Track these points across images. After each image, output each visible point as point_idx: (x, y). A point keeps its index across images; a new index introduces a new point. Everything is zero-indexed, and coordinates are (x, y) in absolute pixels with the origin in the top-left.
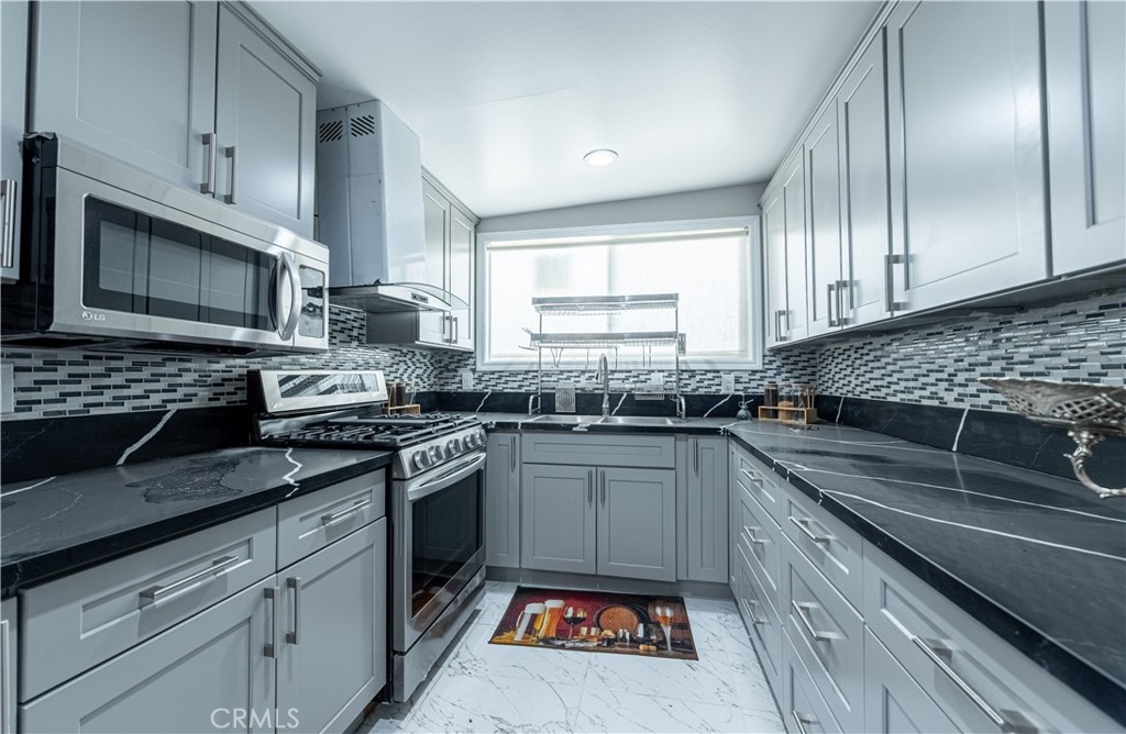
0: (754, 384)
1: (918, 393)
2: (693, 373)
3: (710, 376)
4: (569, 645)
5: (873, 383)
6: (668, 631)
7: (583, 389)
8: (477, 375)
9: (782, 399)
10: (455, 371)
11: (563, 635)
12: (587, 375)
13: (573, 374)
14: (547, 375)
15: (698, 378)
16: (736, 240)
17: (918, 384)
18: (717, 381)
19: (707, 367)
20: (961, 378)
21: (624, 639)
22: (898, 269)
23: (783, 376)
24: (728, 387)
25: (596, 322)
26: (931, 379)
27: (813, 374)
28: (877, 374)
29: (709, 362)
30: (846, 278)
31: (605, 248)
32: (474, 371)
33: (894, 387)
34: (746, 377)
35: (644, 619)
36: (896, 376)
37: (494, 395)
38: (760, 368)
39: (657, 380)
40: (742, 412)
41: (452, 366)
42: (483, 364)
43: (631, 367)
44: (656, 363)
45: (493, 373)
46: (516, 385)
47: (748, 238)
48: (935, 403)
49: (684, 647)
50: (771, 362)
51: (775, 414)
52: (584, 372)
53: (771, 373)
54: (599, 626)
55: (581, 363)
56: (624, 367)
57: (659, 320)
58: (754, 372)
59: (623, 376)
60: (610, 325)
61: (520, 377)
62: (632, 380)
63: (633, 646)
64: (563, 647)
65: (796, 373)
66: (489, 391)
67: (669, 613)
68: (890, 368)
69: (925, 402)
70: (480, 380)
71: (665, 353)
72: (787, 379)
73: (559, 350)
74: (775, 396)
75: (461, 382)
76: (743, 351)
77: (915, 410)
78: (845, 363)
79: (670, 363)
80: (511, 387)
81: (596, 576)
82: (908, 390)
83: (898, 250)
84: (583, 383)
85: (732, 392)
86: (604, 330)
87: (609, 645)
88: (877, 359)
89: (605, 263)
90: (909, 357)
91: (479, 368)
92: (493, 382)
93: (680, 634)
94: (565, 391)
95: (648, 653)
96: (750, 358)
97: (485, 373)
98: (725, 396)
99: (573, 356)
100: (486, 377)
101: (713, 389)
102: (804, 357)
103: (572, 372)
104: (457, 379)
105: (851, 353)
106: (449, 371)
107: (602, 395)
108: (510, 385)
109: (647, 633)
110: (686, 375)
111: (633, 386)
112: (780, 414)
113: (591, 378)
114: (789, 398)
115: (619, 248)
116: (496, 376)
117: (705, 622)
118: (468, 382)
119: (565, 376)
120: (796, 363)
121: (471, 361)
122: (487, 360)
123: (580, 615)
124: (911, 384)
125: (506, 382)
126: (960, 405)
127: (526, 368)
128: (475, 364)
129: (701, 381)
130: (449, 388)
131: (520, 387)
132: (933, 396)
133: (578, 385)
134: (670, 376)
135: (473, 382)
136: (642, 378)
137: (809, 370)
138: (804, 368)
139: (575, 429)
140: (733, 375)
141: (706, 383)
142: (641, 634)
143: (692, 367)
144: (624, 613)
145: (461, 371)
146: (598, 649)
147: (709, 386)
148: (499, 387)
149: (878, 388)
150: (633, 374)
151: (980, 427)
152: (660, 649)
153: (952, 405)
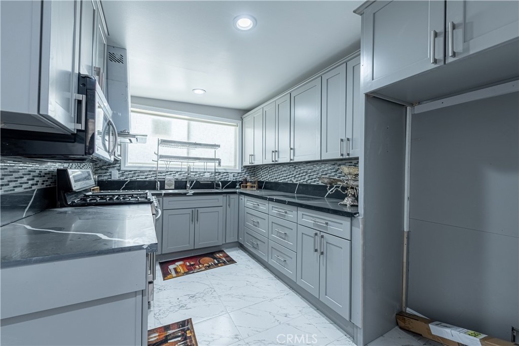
0: (238, 177)
1: (287, 180)
2: (220, 173)
3: (225, 174)
4: (195, 271)
5: (275, 177)
6: (224, 259)
7: (177, 179)
8: (121, 172)
9: (248, 182)
10: (107, 169)
11: (190, 270)
12: (179, 173)
13: (173, 173)
14: (160, 173)
15: (221, 175)
16: (233, 127)
17: (287, 178)
18: (227, 176)
19: (224, 171)
20: (297, 176)
21: (212, 265)
22: (292, 151)
23: (247, 174)
24: (231, 178)
25: (182, 152)
26: (290, 176)
27: (255, 174)
28: (276, 175)
29: (225, 169)
30: (277, 150)
31: (186, 121)
32: (119, 170)
33: (281, 178)
34: (236, 175)
35: (215, 258)
36: (281, 176)
37: (131, 182)
38: (240, 172)
39: (207, 175)
40: (237, 187)
41: (105, 167)
42: (125, 167)
43: (197, 170)
44: (209, 169)
45: (131, 171)
46: (144, 177)
47: (238, 128)
48: (291, 182)
49: (232, 261)
50: (244, 170)
51: (246, 187)
52: (178, 172)
53: (243, 174)
54: (201, 264)
55: (178, 168)
56: (195, 170)
57: (209, 153)
58: (239, 173)
59: (194, 174)
60: (188, 153)
61: (146, 174)
62: (197, 175)
63: (216, 265)
64: (193, 273)
65: (250, 174)
66: (129, 180)
67: (221, 255)
68: (280, 173)
69: (289, 182)
70: (123, 174)
71: (211, 166)
72: (247, 176)
73: (168, 162)
74: (246, 182)
75: (111, 175)
76: (235, 166)
77: (286, 184)
78: (266, 172)
79: (212, 169)
80: (141, 178)
81: (194, 249)
82: (284, 179)
83: (292, 147)
84: (177, 176)
85: (232, 180)
86: (186, 155)
87: (209, 267)
88: (276, 171)
89: (186, 128)
90: (285, 171)
91: (123, 168)
92: (131, 176)
93: (228, 259)
94: (170, 180)
95: (222, 266)
96: (237, 168)
97: (126, 171)
98: (230, 181)
99: (175, 165)
100: (127, 173)
101: (226, 179)
102: (252, 169)
103: (172, 171)
104: (108, 174)
105: (268, 168)
106: (102, 169)
107: (186, 181)
108: (140, 177)
109: (218, 261)
110: (217, 174)
111: (198, 178)
112: (248, 187)
113: (180, 174)
114: (251, 182)
115: (192, 122)
116: (132, 172)
117: (234, 254)
118: (115, 175)
119: (169, 173)
120: (250, 171)
121: (117, 165)
122: (126, 165)
123: (192, 263)
124: (285, 177)
125: (138, 176)
126: (297, 183)
127: (149, 169)
128: (120, 166)
129: (222, 176)
130: (102, 178)
131: (146, 178)
132: (291, 180)
133: (175, 177)
134: (212, 174)
135: (118, 175)
136: (202, 175)
137: (253, 173)
138: (252, 172)
139: (187, 194)
140: (232, 174)
141: (224, 177)
142: (216, 262)
143: (220, 171)
144: (207, 259)
145: (110, 170)
146: (206, 269)
147: (225, 178)
148: (134, 178)
149: (276, 179)
150: (198, 173)
151: (301, 187)
152: (225, 264)
153: (295, 182)
